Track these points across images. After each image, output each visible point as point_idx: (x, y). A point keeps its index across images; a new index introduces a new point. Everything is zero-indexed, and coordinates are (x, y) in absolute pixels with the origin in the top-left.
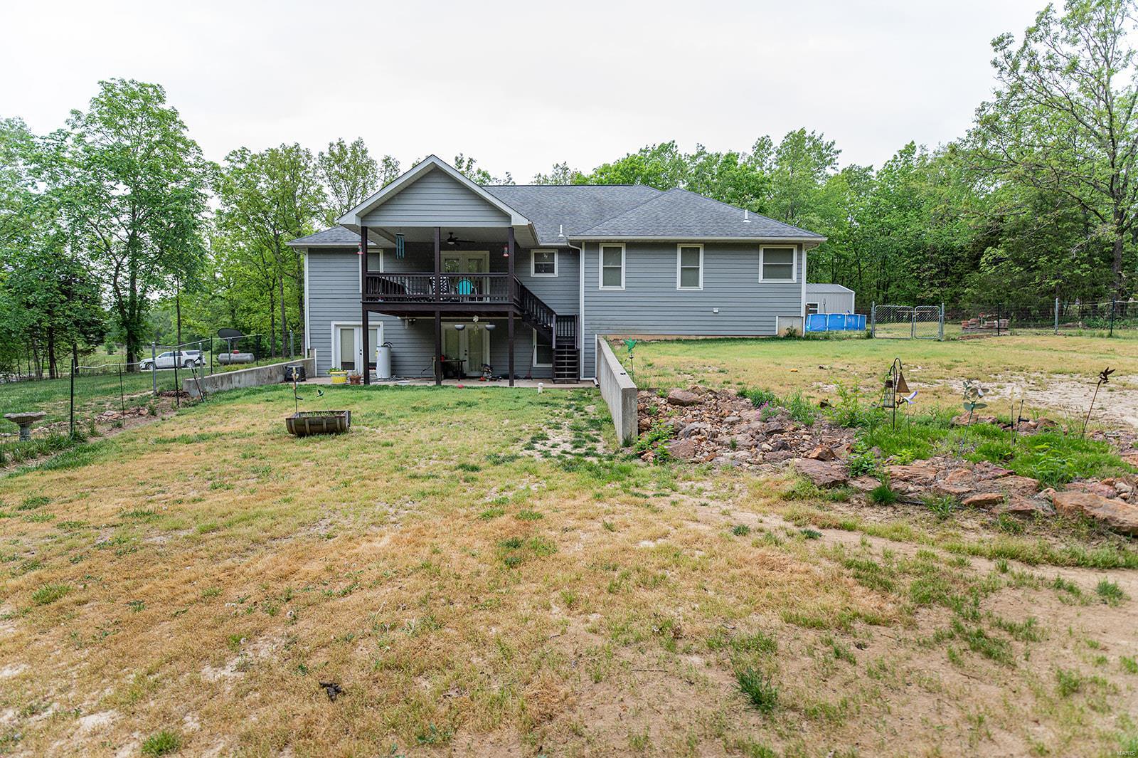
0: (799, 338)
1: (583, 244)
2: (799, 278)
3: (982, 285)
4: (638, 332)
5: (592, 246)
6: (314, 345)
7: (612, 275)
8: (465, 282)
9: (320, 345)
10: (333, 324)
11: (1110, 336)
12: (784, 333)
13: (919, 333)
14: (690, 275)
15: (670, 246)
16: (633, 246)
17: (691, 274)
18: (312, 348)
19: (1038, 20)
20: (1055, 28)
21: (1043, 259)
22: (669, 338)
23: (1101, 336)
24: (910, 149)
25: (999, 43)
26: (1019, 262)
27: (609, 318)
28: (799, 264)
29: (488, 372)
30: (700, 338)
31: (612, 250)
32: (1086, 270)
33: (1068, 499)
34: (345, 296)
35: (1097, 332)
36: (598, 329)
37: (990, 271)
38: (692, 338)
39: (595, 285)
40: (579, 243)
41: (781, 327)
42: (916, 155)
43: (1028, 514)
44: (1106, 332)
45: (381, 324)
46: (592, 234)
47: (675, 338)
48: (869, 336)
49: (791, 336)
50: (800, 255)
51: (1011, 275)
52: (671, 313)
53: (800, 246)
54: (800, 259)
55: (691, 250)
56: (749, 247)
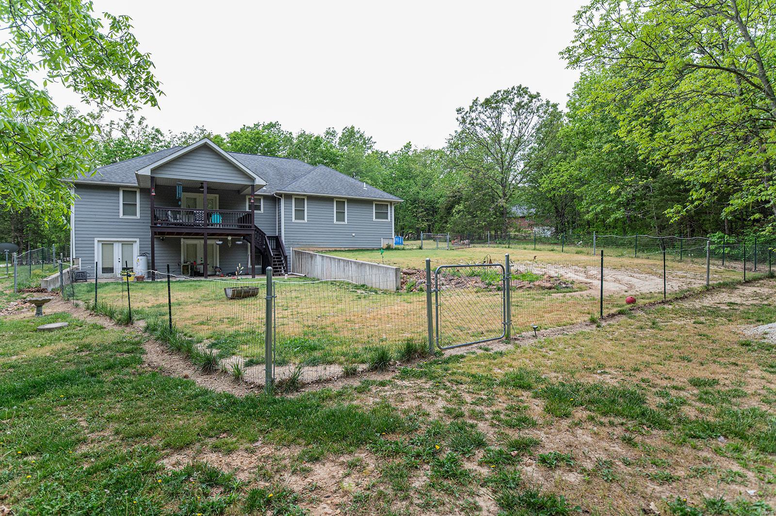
0: (392, 249)
1: (283, 195)
2: (391, 219)
3: (455, 223)
4: (314, 246)
5: (288, 197)
6: (77, 255)
7: (300, 214)
8: (216, 215)
9: (84, 255)
10: (96, 240)
11: (509, 247)
12: (385, 246)
13: (439, 246)
14: (340, 216)
15: (330, 200)
16: (311, 198)
17: (342, 215)
18: (77, 258)
19: (473, 103)
20: (479, 108)
21: (479, 212)
22: (331, 249)
23: (506, 247)
24: (408, 146)
25: (459, 111)
26: (470, 213)
27: (298, 238)
28: (391, 212)
29: (219, 271)
30: (347, 249)
31: (300, 200)
32: (495, 218)
33: (537, 283)
34: (107, 220)
35: (504, 246)
36: (292, 244)
37: (457, 216)
38: (342, 249)
39: (290, 219)
40: (281, 195)
41: (384, 243)
42: (412, 149)
43: (530, 288)
44: (507, 246)
45: (138, 240)
46: (288, 190)
47: (333, 249)
48: (421, 248)
49: (389, 248)
50: (391, 207)
51: (466, 219)
52: (332, 236)
53: (391, 203)
54: (391, 210)
55: (341, 203)
56: (368, 202)
